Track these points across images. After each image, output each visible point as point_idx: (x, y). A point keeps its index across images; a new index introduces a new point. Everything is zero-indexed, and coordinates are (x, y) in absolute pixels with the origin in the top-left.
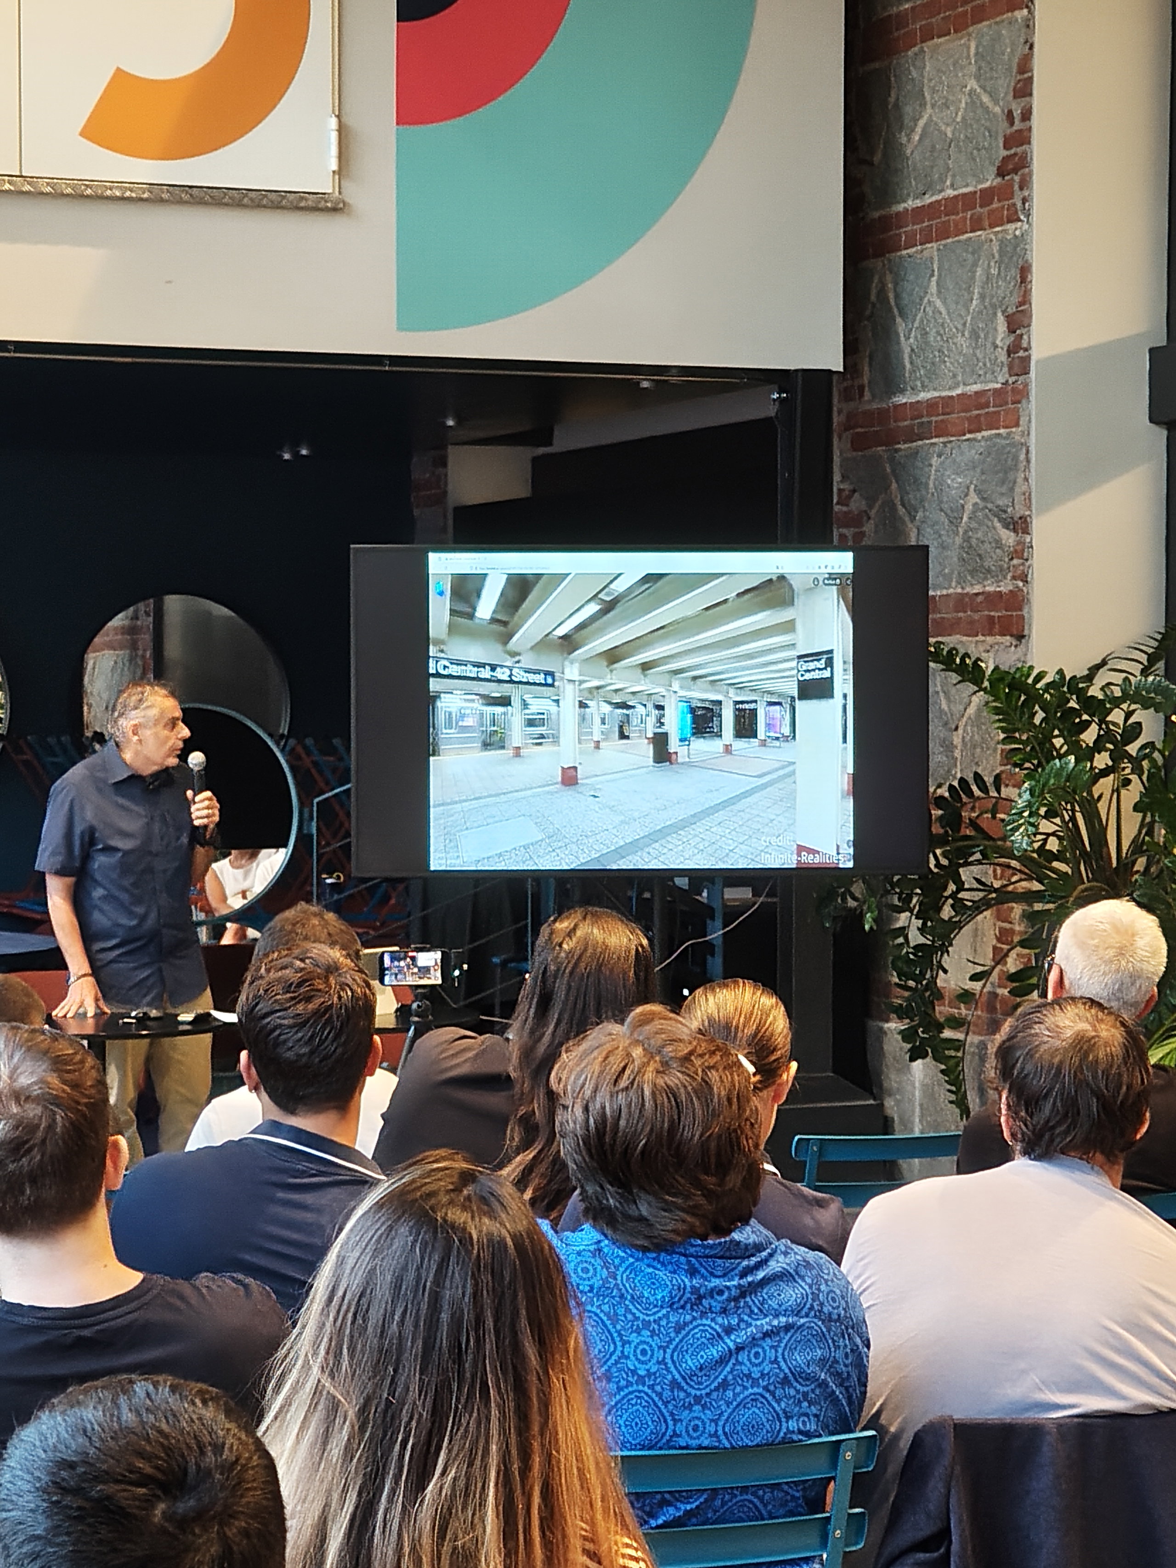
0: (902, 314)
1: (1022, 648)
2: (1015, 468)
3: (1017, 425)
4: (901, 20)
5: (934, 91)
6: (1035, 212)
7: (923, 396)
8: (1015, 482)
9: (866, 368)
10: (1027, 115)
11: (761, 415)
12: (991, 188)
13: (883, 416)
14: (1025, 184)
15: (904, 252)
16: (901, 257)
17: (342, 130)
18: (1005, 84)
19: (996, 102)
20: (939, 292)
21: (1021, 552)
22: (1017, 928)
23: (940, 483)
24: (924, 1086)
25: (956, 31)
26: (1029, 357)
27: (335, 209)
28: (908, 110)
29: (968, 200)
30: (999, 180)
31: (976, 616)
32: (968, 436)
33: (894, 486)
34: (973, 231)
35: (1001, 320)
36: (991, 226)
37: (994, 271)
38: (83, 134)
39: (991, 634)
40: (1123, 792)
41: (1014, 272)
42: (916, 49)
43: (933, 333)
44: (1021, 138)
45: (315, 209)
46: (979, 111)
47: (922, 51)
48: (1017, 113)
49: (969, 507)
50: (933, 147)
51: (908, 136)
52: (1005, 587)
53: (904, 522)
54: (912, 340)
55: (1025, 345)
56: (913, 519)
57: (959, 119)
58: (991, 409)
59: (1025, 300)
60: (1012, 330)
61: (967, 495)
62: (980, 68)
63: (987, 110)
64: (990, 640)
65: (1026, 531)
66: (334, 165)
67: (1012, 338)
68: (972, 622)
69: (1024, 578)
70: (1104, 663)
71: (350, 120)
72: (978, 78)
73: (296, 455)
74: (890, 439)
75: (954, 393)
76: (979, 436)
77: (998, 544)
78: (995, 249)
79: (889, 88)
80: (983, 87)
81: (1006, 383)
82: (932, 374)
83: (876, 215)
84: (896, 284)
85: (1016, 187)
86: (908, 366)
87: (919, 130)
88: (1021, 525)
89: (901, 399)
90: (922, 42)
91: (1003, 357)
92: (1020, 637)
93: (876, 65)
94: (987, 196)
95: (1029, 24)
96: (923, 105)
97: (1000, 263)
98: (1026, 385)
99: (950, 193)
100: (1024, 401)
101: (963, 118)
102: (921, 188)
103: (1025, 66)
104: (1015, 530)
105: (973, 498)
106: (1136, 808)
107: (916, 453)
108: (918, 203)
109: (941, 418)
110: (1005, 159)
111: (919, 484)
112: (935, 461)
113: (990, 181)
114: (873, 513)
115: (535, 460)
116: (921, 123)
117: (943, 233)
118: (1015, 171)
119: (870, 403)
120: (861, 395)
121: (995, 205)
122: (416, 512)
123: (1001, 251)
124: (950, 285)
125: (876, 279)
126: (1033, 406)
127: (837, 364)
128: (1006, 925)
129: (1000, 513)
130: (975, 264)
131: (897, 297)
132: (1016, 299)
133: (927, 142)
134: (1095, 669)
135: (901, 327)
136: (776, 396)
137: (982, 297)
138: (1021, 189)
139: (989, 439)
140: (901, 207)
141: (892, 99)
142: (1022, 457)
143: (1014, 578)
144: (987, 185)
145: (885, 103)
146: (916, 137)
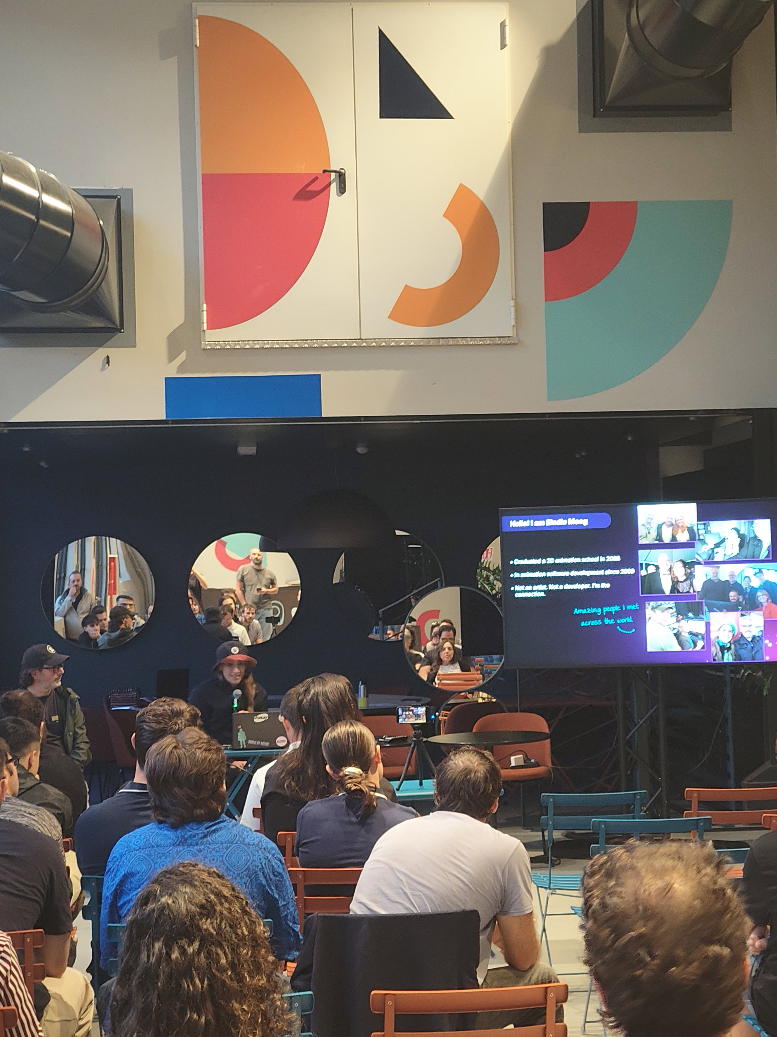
17: (517, 307)
27: (515, 344)
38: (390, 317)
45: (505, 344)
66: (513, 323)
71: (520, 302)
136: (751, 421)
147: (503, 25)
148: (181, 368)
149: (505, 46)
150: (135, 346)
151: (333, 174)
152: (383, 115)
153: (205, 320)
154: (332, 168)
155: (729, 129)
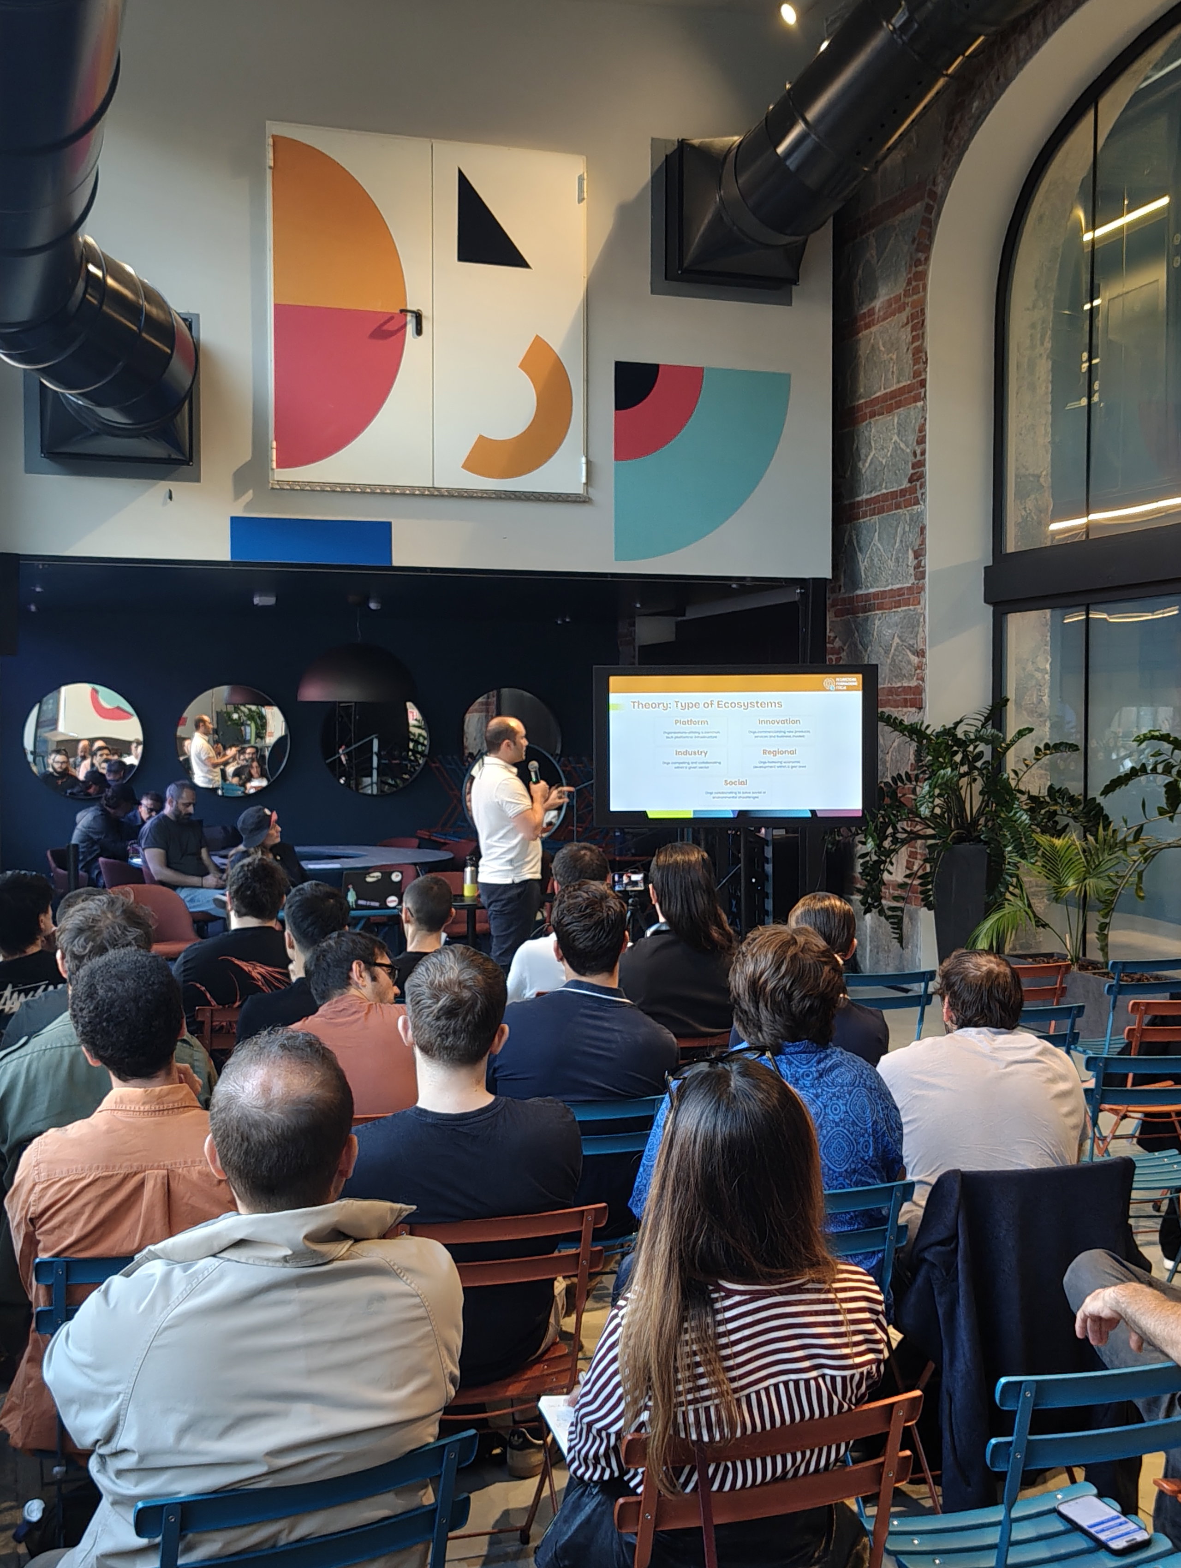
0: (860, 550)
1: (921, 713)
2: (918, 625)
3: (919, 603)
4: (860, 408)
5: (875, 441)
6: (927, 500)
7: (872, 590)
8: (918, 633)
9: (842, 576)
10: (923, 453)
11: (792, 600)
12: (906, 488)
13: (851, 600)
14: (923, 486)
15: (862, 520)
16: (859, 523)
17: (588, 463)
18: (912, 438)
19: (908, 447)
20: (879, 540)
21: (920, 667)
22: (919, 851)
23: (879, 632)
24: (872, 928)
25: (887, 413)
26: (925, 571)
27: (584, 502)
28: (863, 452)
29: (894, 495)
30: (909, 485)
31: (898, 698)
32: (894, 610)
33: (856, 634)
34: (896, 509)
35: (910, 552)
36: (906, 507)
37: (907, 529)
38: (463, 467)
39: (906, 707)
40: (973, 785)
41: (918, 530)
42: (867, 422)
43: (876, 559)
44: (921, 464)
45: (575, 502)
46: (899, 452)
47: (870, 423)
48: (918, 452)
49: (894, 645)
50: (876, 469)
51: (864, 466)
52: (914, 683)
53: (861, 653)
54: (865, 563)
55: (923, 564)
56: (866, 651)
57: (889, 454)
58: (906, 597)
59: (923, 542)
60: (916, 558)
61: (893, 639)
62: (899, 431)
63: (902, 450)
64: (905, 709)
65: (923, 656)
66: (584, 480)
67: (916, 561)
68: (895, 701)
69: (923, 680)
70: (961, 721)
71: (591, 459)
72: (898, 434)
73: (564, 621)
74: (853, 612)
75: (887, 589)
76: (899, 610)
77: (909, 662)
78: (908, 519)
79: (853, 440)
80: (901, 440)
81: (913, 584)
82: (876, 580)
83: (847, 502)
84: (857, 536)
85: (918, 487)
86: (863, 576)
87: (869, 461)
88: (921, 654)
89: (859, 592)
90: (870, 418)
91: (912, 571)
92: (920, 708)
93: (847, 430)
94: (903, 492)
95: (924, 409)
96: (870, 449)
97: (910, 525)
98: (924, 585)
99: (884, 491)
100: (922, 593)
101: (891, 455)
102: (869, 489)
103: (922, 429)
104: (918, 656)
105: (897, 640)
106: (981, 793)
107: (867, 618)
108: (868, 496)
109: (880, 601)
110: (912, 475)
111: (868, 633)
112: (877, 622)
113: (905, 484)
114: (845, 648)
115: (678, 624)
116: (870, 458)
117: (881, 511)
118: (917, 480)
119: (843, 594)
120: (840, 590)
121: (908, 497)
122: (620, 648)
123: (911, 520)
124: (885, 537)
125: (847, 534)
126: (927, 596)
127: (829, 575)
128: (913, 850)
129: (910, 647)
130: (897, 526)
131: (858, 542)
132: (918, 542)
133: (873, 467)
134: (957, 724)
135: (860, 557)
136: (798, 591)
137: (901, 541)
138: (921, 488)
139: (905, 611)
140: (859, 499)
141: (855, 446)
142: (922, 620)
143: (917, 679)
144: (903, 487)
146: (867, 465)
147: (581, 179)
148: (247, 507)
149: (584, 199)
150: (198, 480)
151: (409, 315)
152: (460, 259)
153: (274, 458)
154: (409, 308)
155: (790, 304)
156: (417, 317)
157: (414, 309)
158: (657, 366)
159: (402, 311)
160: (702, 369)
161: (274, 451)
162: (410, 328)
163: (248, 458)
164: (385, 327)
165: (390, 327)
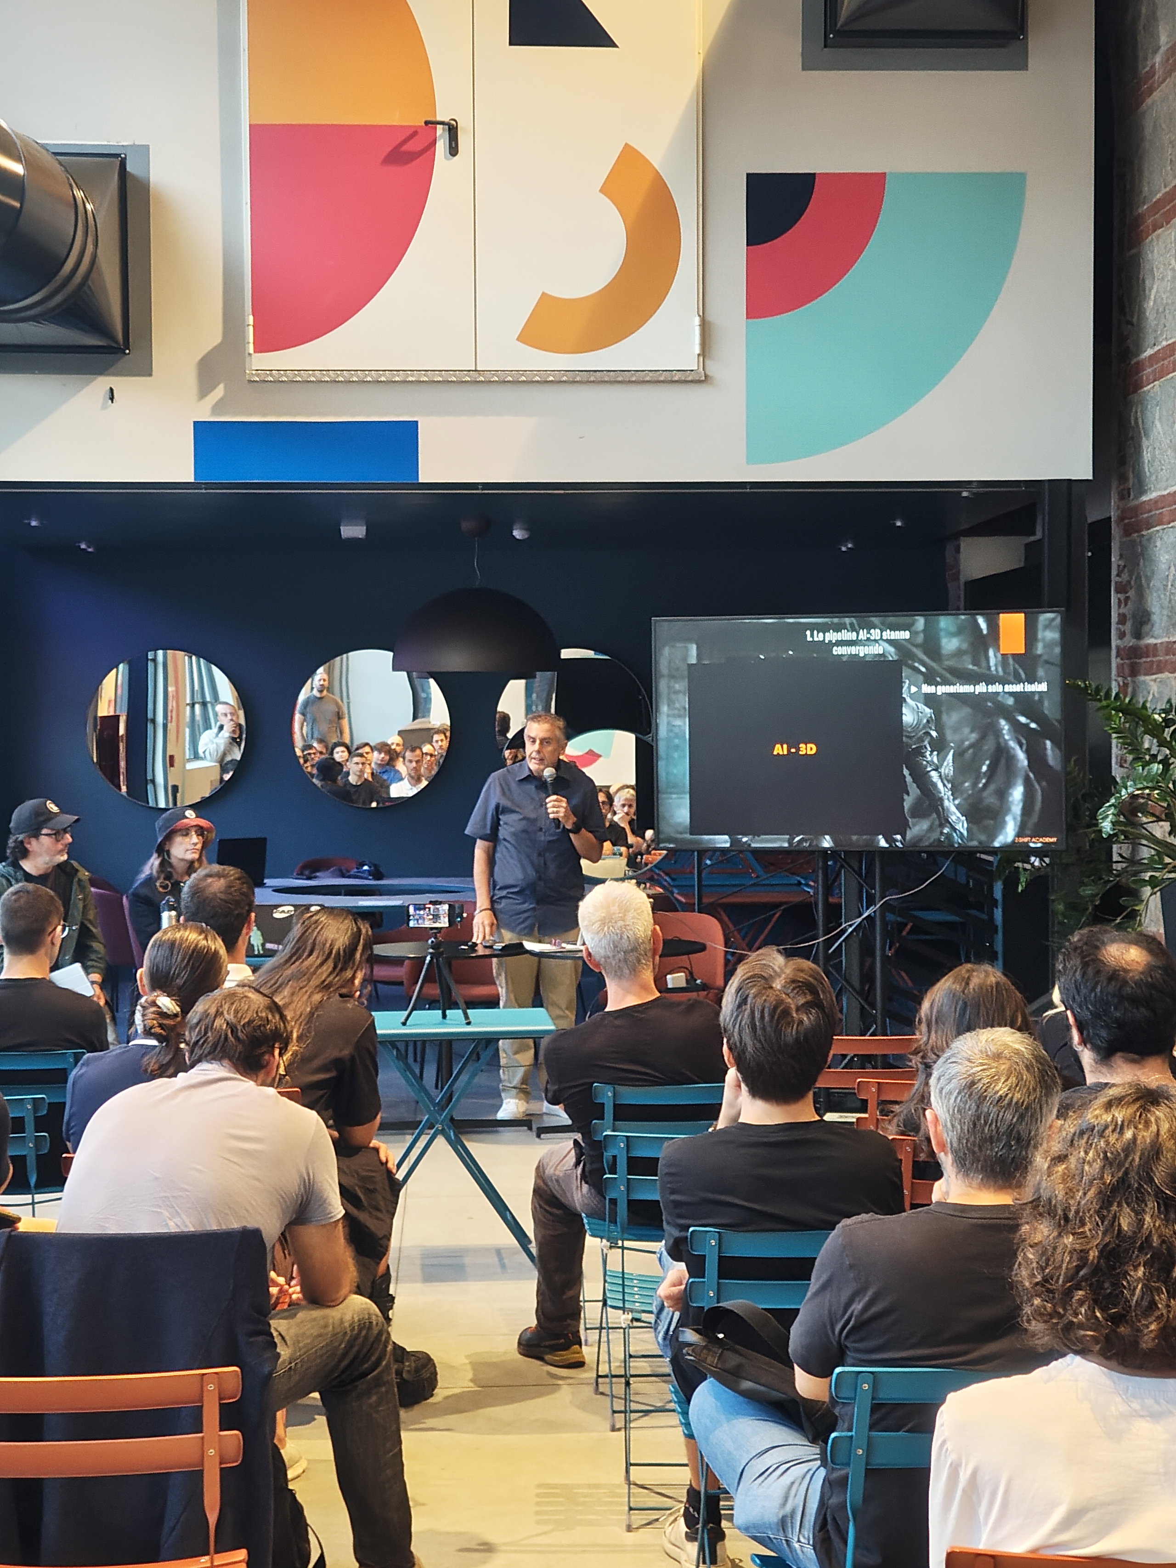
0: (1146, 435)
4: (1143, 217)
5: (1157, 268)
7: (1153, 495)
9: (1131, 475)
13: (1137, 512)
15: (1145, 389)
16: (1144, 392)
17: (705, 325)
20: (1160, 418)
23: (1159, 558)
25: (1167, 224)
27: (699, 382)
28: (1148, 283)
32: (1171, 524)
33: (1142, 562)
38: (519, 339)
42: (1150, 238)
43: (1157, 448)
45: (685, 382)
47: (1152, 239)
49: (1171, 577)
50: (1157, 311)
51: (1148, 305)
54: (1148, 454)
56: (1147, 587)
57: (1168, 287)
61: (1170, 568)
66: (697, 350)
71: (710, 318)
74: (1140, 528)
75: (1165, 493)
79: (1139, 267)
82: (1157, 479)
83: (1133, 361)
84: (1142, 412)
86: (1148, 474)
87: (1152, 298)
89: (1144, 498)
90: (1153, 232)
93: (1133, 251)
96: (1154, 280)
99: (1165, 343)
101: (1170, 288)
102: (1152, 341)
105: (1173, 570)
107: (1150, 536)
108: (1151, 352)
109: (1160, 511)
111: (1151, 561)
112: (1158, 544)
114: (1131, 583)
115: (1028, 546)
116: (1153, 294)
117: (1161, 374)
119: (1131, 502)
124: (1165, 415)
125: (1134, 410)
127: (1087, 475)
131: (1143, 422)
133: (1156, 307)
135: (1145, 443)
140: (1143, 355)
141: (1141, 275)
145: (1138, 278)
146: (1151, 303)
148: (217, 408)
150: (150, 375)
151: (440, 127)
152: (514, 41)
153: (251, 340)
154: (439, 119)
155: (1024, 67)
156: (449, 129)
157: (447, 120)
158: (814, 174)
159: (427, 123)
160: (883, 175)
161: (251, 329)
162: (441, 146)
163: (218, 339)
164: (405, 148)
165: (411, 146)
